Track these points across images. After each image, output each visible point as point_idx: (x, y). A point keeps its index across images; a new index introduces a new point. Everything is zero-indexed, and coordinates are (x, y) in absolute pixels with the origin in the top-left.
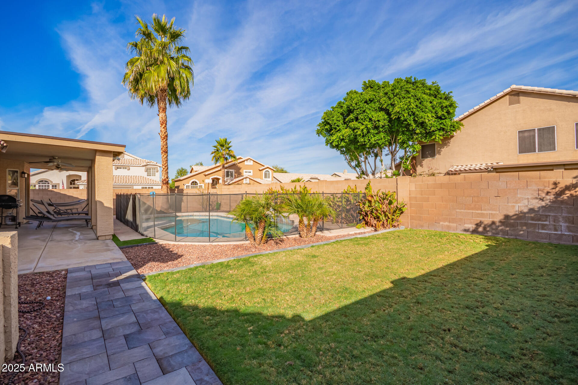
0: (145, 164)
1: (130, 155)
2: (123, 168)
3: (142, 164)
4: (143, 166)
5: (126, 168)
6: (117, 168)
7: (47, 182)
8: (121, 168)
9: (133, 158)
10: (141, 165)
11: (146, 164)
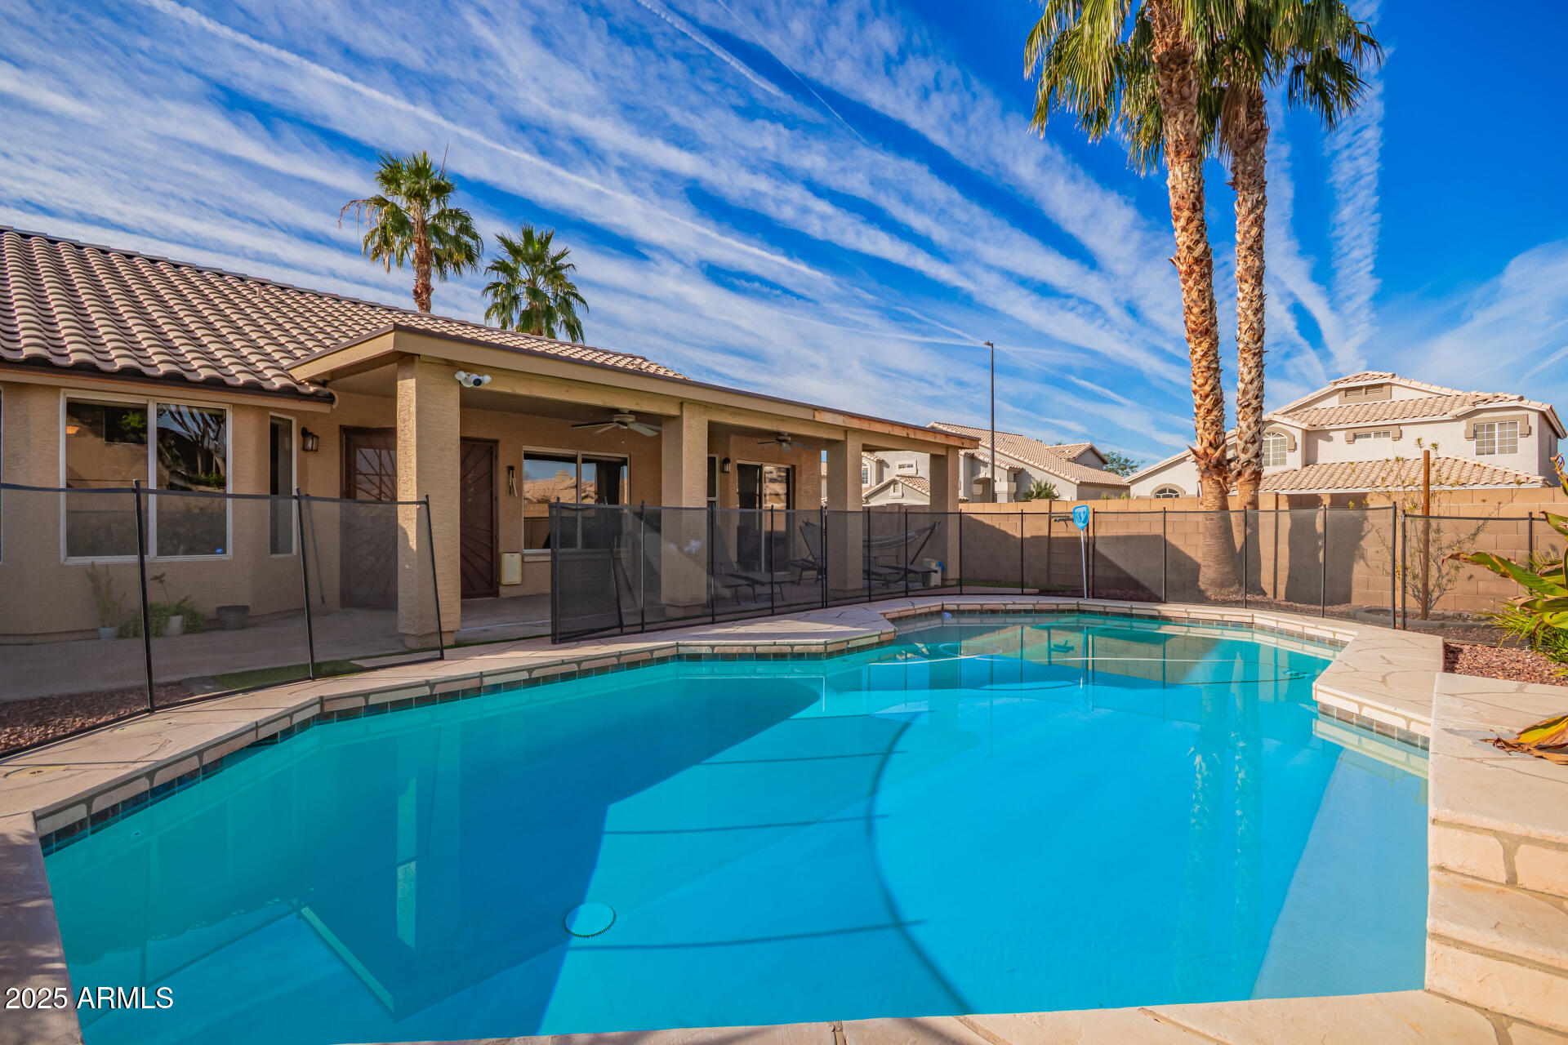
0: (1468, 408)
1: (1414, 384)
2: (1377, 434)
3: (1458, 411)
4: (1458, 418)
5: (1387, 434)
6: (1355, 437)
7: (1174, 492)
8: (1368, 436)
9: (1425, 396)
10: (1446, 417)
11: (1473, 408)
